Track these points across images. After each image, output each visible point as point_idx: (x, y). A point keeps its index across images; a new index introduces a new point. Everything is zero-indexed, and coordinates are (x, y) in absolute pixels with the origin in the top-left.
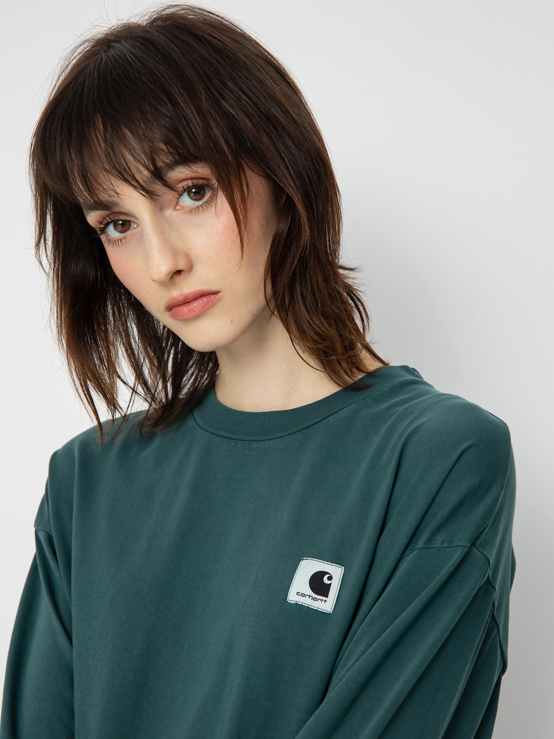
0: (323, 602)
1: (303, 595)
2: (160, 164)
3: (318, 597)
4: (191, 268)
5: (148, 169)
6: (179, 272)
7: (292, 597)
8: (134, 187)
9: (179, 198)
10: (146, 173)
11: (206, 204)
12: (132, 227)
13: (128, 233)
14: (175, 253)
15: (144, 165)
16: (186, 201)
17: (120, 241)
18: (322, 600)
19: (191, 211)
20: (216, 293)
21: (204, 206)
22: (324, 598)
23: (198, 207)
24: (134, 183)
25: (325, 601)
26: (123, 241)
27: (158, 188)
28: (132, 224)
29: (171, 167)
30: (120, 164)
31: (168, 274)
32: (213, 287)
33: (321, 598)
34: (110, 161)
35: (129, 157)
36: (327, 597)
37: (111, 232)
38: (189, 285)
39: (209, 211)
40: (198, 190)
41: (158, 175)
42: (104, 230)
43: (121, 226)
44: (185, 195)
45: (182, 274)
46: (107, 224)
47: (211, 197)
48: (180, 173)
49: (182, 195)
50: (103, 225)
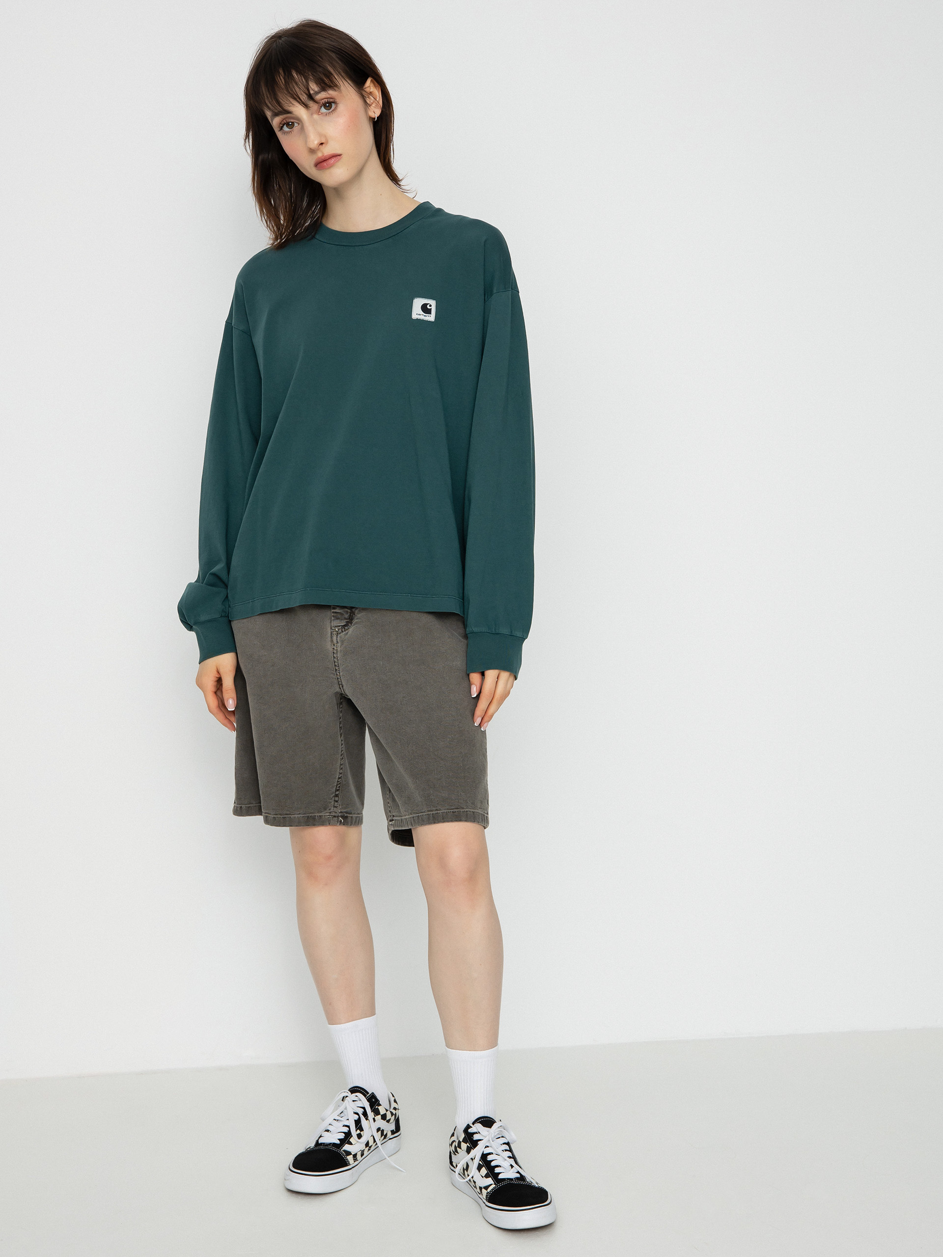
0: (428, 317)
1: (419, 314)
2: (312, 92)
3: (426, 315)
4: (327, 142)
5: (306, 94)
6: (322, 144)
7: (414, 316)
8: (299, 103)
9: (320, 109)
10: (306, 96)
11: (334, 111)
12: (295, 126)
13: (294, 129)
14: (320, 135)
15: (305, 93)
16: (323, 110)
17: (290, 132)
19: (326, 115)
20: (340, 155)
21: (332, 112)
22: (430, 315)
23: (330, 113)
24: (298, 99)
26: (292, 132)
27: (311, 104)
28: (295, 124)
29: (317, 93)
30: (292, 90)
31: (317, 145)
32: (339, 152)
33: (428, 315)
34: (287, 90)
35: (297, 89)
37: (285, 128)
38: (327, 151)
39: (335, 114)
40: (329, 105)
41: (311, 97)
42: (281, 128)
43: (290, 125)
44: (323, 107)
45: (324, 145)
46: (284, 125)
47: (335, 108)
48: (322, 96)
49: (321, 107)
50: (281, 125)
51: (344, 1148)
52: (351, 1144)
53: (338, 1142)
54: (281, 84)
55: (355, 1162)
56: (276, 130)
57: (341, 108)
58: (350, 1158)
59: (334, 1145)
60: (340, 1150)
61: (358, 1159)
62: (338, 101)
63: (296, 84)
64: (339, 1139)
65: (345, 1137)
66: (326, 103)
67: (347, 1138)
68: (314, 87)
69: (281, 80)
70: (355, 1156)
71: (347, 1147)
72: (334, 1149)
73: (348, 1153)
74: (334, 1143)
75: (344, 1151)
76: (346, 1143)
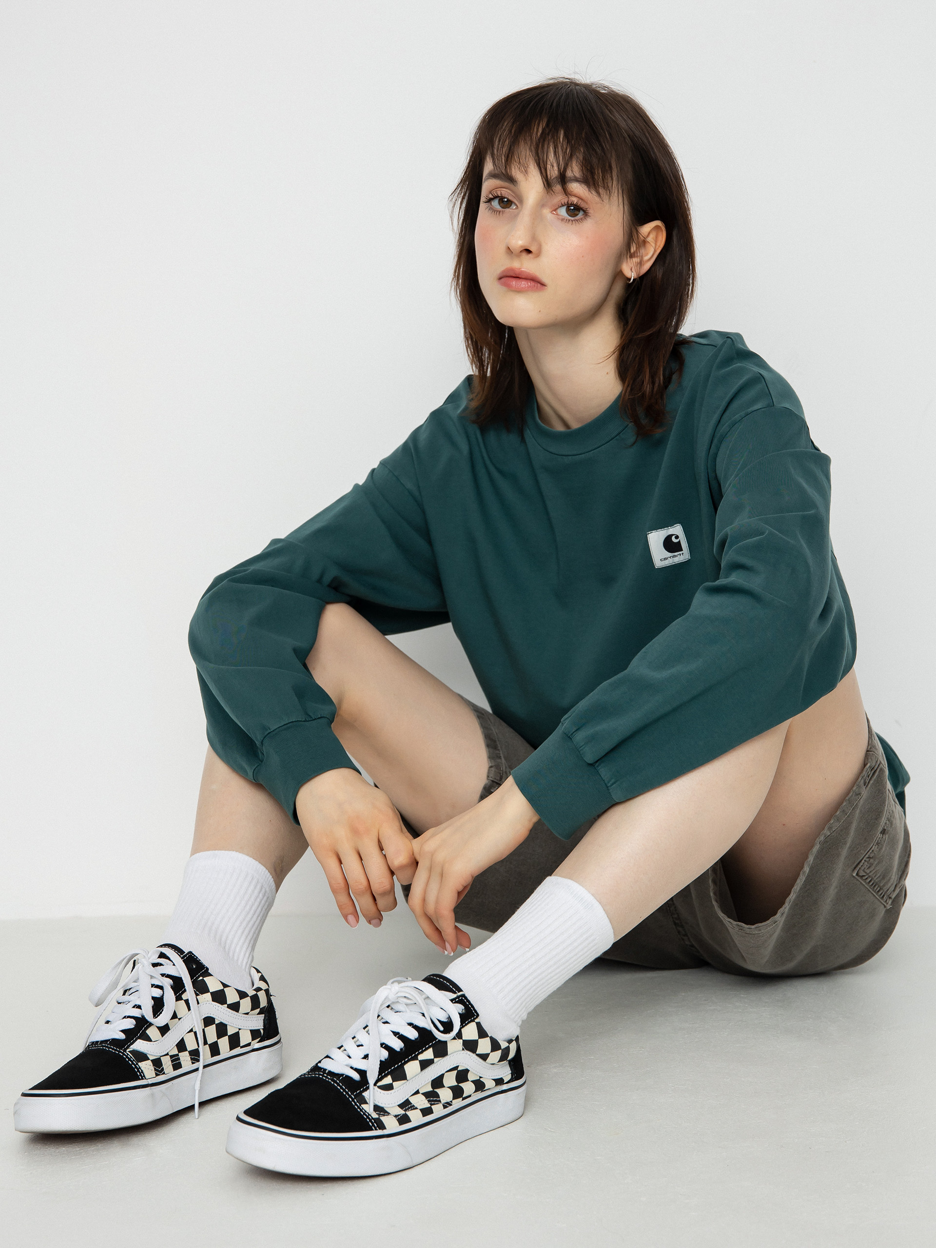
0: (681, 555)
1: (665, 559)
2: (569, 174)
3: (676, 554)
4: (538, 255)
6: (528, 251)
7: (658, 563)
9: (561, 207)
10: (556, 172)
11: (576, 222)
12: (511, 207)
13: (507, 210)
14: (534, 238)
16: (563, 211)
17: (498, 213)
18: (680, 554)
19: (562, 220)
20: (543, 285)
21: (574, 222)
22: (681, 552)
23: (569, 220)
25: (683, 554)
26: (501, 213)
28: (513, 205)
29: (576, 180)
31: (522, 247)
32: (543, 279)
36: (682, 550)
37: (495, 204)
38: (527, 265)
39: (575, 227)
40: (576, 210)
41: (563, 179)
42: (489, 201)
43: (506, 203)
44: (565, 207)
45: (530, 255)
46: (495, 197)
47: (581, 219)
48: (577, 188)
49: (563, 206)
50: (491, 196)
51: (133, 1047)
52: (148, 1039)
53: (122, 1036)
54: (535, 133)
55: (157, 1075)
56: (483, 199)
57: (588, 225)
58: (146, 1067)
59: (114, 1042)
60: (125, 1050)
61: (165, 1071)
62: (591, 211)
63: (555, 147)
64: (123, 1031)
65: (136, 1026)
66: (572, 205)
67: (140, 1029)
68: (575, 170)
69: (538, 129)
70: (157, 1063)
71: (139, 1045)
72: (112, 1049)
73: (142, 1057)
74: (113, 1040)
75: (133, 1052)
76: (139, 1038)
